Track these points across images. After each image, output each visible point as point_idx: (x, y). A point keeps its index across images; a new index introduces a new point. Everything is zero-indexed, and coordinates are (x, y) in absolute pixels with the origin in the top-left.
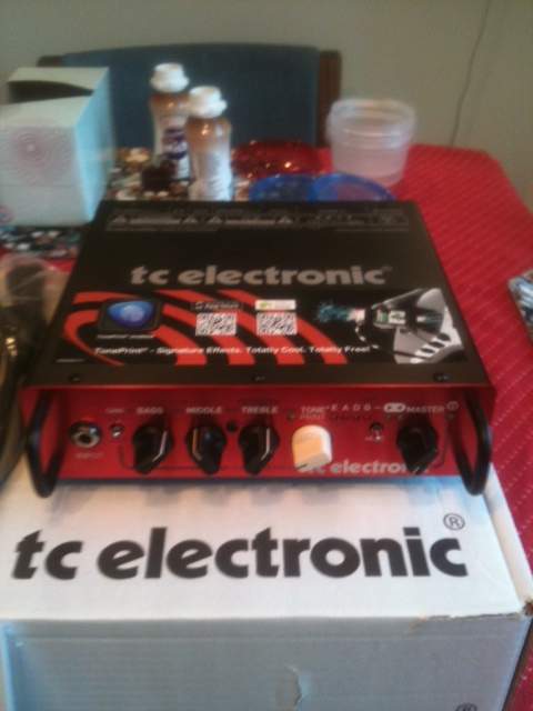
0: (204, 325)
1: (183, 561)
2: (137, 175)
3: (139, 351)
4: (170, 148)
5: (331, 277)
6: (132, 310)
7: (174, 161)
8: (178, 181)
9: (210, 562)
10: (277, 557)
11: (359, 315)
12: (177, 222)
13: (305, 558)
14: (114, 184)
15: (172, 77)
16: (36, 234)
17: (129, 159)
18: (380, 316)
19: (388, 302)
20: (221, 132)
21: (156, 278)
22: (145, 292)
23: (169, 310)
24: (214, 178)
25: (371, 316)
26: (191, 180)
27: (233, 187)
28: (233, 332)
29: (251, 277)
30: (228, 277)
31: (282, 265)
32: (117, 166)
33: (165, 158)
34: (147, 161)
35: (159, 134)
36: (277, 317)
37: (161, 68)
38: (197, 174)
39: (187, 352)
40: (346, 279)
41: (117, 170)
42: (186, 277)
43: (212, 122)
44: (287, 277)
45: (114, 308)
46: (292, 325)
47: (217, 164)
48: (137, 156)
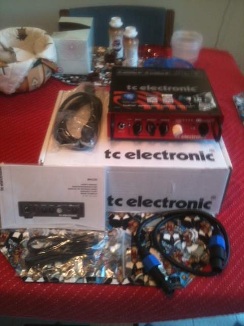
0: (149, 100)
1: (146, 156)
2: (103, 57)
3: (134, 105)
4: (115, 47)
5: (181, 89)
6: (130, 96)
7: (116, 52)
8: (117, 59)
9: (152, 156)
10: (168, 156)
11: (189, 99)
12: (136, 73)
13: (175, 157)
14: (95, 60)
15: (117, 22)
16: (72, 77)
17: (99, 51)
18: (195, 99)
19: (197, 95)
20: (136, 43)
21: (134, 88)
22: (131, 91)
23: (139, 96)
24: (133, 58)
25: (192, 99)
26: (123, 59)
27: (138, 62)
28: (157, 101)
29: (159, 88)
30: (153, 88)
31: (168, 85)
32: (95, 53)
33: (112, 51)
34: (105, 52)
35: (111, 42)
36: (168, 98)
37: (113, 18)
38: (126, 57)
39: (146, 106)
40: (185, 89)
41: (95, 55)
42: (142, 88)
43: (132, 39)
44: (169, 89)
45: (125, 95)
46: (172, 101)
47: (133, 54)
48: (101, 50)
